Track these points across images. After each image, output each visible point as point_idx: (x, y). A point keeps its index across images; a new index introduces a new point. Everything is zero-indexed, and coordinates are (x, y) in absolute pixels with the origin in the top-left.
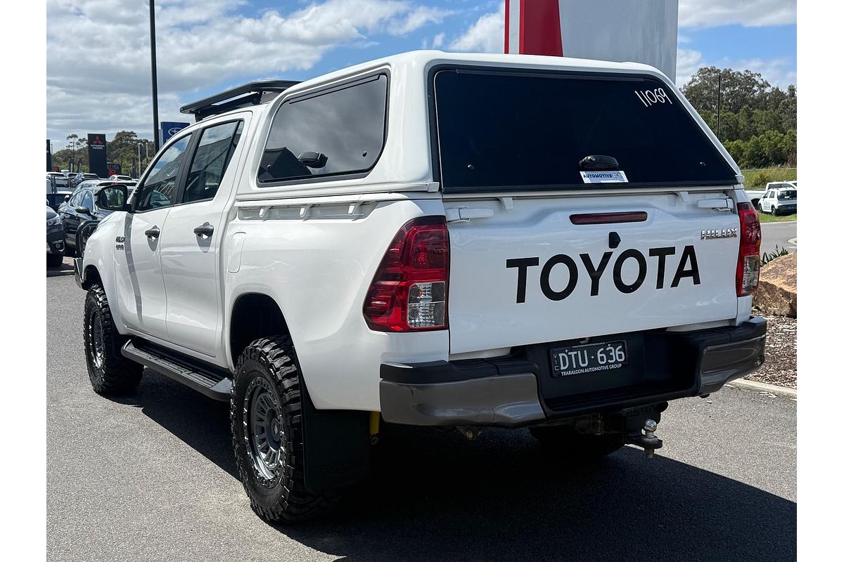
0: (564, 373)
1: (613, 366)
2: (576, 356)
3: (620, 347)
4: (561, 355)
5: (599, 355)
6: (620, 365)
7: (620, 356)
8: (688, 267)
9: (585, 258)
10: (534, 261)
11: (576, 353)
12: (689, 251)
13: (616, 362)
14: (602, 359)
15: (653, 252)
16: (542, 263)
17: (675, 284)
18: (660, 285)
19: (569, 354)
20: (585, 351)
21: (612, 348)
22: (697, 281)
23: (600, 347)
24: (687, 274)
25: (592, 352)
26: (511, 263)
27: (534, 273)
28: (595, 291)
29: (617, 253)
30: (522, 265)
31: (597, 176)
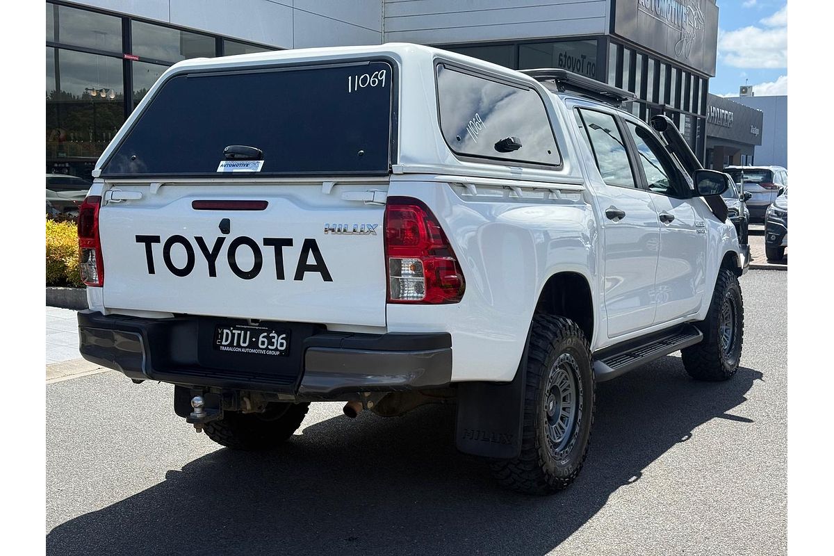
0: (223, 348)
1: (270, 353)
2: (240, 335)
3: (284, 336)
4: (225, 331)
5: (261, 339)
6: (278, 353)
7: (282, 345)
8: (311, 260)
9: (200, 241)
10: (157, 239)
11: (239, 332)
12: (310, 245)
13: (276, 349)
14: (263, 343)
15: (267, 242)
16: (163, 241)
17: (299, 276)
18: (280, 275)
19: (234, 331)
20: (248, 332)
21: (275, 335)
22: (327, 277)
23: (264, 331)
24: (312, 268)
25: (255, 334)
26: (140, 239)
27: (158, 249)
28: (213, 273)
29: (229, 239)
30: (148, 241)
31: (234, 166)
